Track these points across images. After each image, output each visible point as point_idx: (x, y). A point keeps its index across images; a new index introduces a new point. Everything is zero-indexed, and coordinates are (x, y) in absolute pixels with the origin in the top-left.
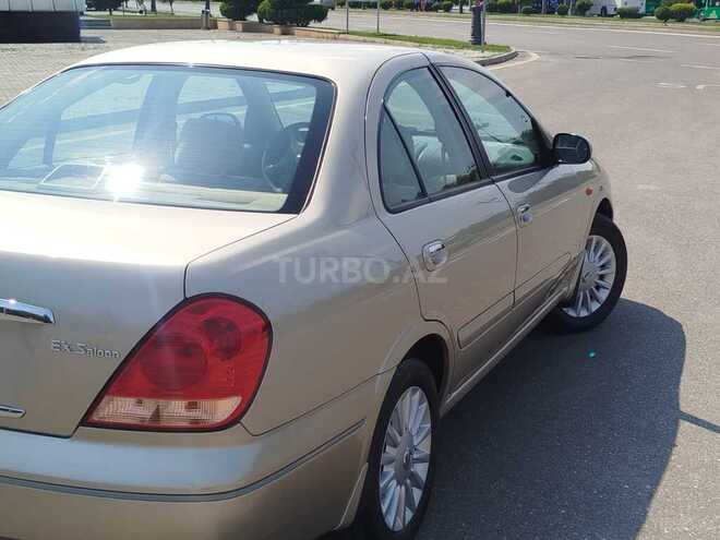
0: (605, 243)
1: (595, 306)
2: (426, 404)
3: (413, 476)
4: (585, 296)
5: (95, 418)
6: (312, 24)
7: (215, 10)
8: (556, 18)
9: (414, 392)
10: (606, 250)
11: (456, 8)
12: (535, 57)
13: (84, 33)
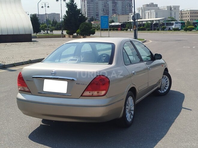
0: (167, 77)
1: (165, 90)
2: (133, 100)
3: (131, 113)
4: (163, 88)
5: (83, 95)
6: (91, 35)
7: (65, 32)
8: (156, 31)
9: (131, 97)
10: (167, 78)
11: (129, 30)
12: (151, 41)
13: (33, 40)
